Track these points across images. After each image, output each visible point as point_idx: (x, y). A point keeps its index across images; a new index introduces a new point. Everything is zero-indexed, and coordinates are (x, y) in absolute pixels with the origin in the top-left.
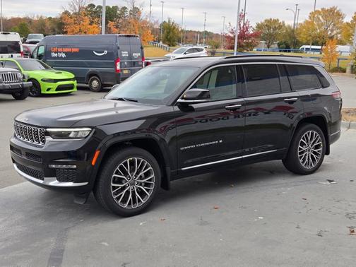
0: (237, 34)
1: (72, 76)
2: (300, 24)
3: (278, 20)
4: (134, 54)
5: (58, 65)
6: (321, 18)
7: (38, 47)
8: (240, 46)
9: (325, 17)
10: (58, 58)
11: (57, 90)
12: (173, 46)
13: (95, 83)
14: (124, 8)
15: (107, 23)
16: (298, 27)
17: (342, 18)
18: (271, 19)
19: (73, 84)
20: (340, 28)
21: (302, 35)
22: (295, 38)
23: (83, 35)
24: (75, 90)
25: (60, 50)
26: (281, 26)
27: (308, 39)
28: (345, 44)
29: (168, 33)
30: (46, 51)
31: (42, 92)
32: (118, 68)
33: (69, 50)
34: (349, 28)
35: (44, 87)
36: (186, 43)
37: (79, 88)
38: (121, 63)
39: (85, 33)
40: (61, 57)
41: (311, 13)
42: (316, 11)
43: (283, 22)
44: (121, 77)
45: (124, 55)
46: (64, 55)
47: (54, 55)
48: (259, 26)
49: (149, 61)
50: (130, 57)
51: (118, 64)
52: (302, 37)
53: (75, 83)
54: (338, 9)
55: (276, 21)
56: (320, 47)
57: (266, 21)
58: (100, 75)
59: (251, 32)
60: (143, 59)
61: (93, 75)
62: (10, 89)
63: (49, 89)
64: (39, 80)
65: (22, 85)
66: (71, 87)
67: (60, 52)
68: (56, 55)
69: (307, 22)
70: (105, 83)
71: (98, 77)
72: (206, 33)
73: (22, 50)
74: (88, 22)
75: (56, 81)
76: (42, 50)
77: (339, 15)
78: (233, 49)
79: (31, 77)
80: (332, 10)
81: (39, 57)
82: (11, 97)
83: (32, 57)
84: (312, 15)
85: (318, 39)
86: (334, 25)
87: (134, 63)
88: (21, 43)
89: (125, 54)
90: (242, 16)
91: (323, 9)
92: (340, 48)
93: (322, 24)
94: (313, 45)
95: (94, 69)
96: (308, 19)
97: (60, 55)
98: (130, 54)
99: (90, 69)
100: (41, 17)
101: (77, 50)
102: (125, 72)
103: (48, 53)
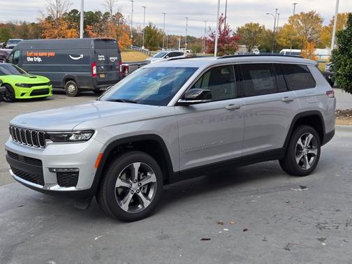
0: (217, 36)
1: (47, 80)
2: (280, 28)
3: (258, 24)
5: (34, 69)
6: (300, 22)
7: (13, 53)
8: (220, 50)
9: (304, 21)
10: (34, 62)
11: (31, 95)
12: (155, 50)
13: (72, 88)
15: (85, 27)
16: (279, 30)
17: (321, 22)
18: (251, 24)
19: (48, 89)
20: (319, 32)
21: (282, 39)
22: (275, 42)
23: (61, 39)
24: (50, 94)
25: (36, 54)
26: (261, 30)
27: (288, 42)
28: (323, 48)
29: (150, 37)
30: (21, 56)
31: (16, 97)
32: (95, 72)
33: (45, 54)
34: (327, 32)
35: (19, 92)
37: (54, 93)
38: (97, 67)
39: (63, 37)
40: (37, 62)
41: (291, 18)
42: (296, 16)
43: (264, 26)
45: (100, 59)
46: (39, 60)
47: (29, 59)
48: (239, 30)
49: (127, 65)
50: (107, 60)
51: (95, 68)
52: (282, 41)
53: (50, 87)
54: (316, 13)
55: (256, 25)
56: (299, 51)
57: (246, 25)
58: (77, 79)
59: (231, 36)
60: (120, 63)
61: (68, 79)
63: (23, 94)
64: (13, 85)
66: (46, 91)
67: (36, 57)
68: (32, 59)
69: (286, 26)
70: (81, 87)
71: (75, 81)
72: (188, 37)
74: (66, 26)
75: (30, 86)
76: (17, 55)
77: (318, 19)
78: (214, 53)
79: (4, 82)
80: (311, 14)
83: (7, 61)
85: (297, 43)
86: (313, 29)
87: (111, 67)
89: (102, 58)
90: (222, 20)
91: (302, 13)
92: (318, 51)
93: (301, 28)
94: (293, 48)
95: (70, 73)
96: (287, 23)
97: (35, 59)
98: (107, 58)
99: (66, 74)
100: (24, 23)
101: (53, 54)
102: (102, 76)
103: (23, 58)
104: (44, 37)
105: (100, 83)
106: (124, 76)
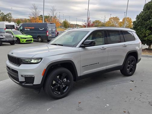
0: (87, 24)
1: (32, 37)
2: (106, 22)
3: (99, 21)
5: (27, 33)
7: (20, 27)
9: (114, 20)
11: (26, 41)
12: (67, 28)
13: (40, 39)
14: (52, 16)
18: (97, 20)
19: (32, 40)
20: (118, 23)
25: (28, 28)
29: (65, 24)
30: (23, 28)
31: (21, 42)
33: (31, 28)
35: (21, 40)
37: (34, 41)
38: (49, 32)
44: (49, 37)
46: (29, 30)
47: (26, 29)
49: (58, 32)
50: (52, 30)
51: (48, 33)
53: (32, 39)
54: (118, 17)
58: (41, 37)
60: (56, 31)
61: (39, 37)
62: (8, 41)
63: (23, 41)
64: (20, 38)
65: (13, 40)
66: (31, 40)
68: (26, 30)
69: (108, 21)
70: (43, 39)
73: (15, 28)
75: (25, 38)
76: (21, 28)
77: (118, 19)
79: (16, 37)
80: (116, 18)
81: (21, 30)
82: (9, 44)
83: (18, 30)
84: (110, 19)
87: (53, 32)
88: (15, 25)
89: (50, 29)
90: (88, 19)
93: (113, 22)
95: (39, 34)
96: (109, 20)
99: (38, 35)
100: (26, 19)
101: (33, 28)
102: (50, 36)
103: (23, 29)
104: (31, 22)
105: (49, 38)
106: (57, 36)
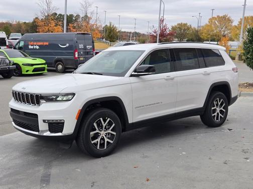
0: (158, 33)
1: (44, 62)
3: (187, 24)
4: (87, 47)
5: (34, 54)
6: (217, 23)
7: (19, 42)
9: (219, 22)
10: (33, 49)
11: (33, 71)
12: (113, 42)
13: (60, 67)
15: (68, 25)
16: (201, 28)
17: (232, 22)
18: (182, 23)
19: (44, 68)
20: (230, 29)
21: (203, 34)
22: (199, 36)
23: (50, 33)
24: (46, 71)
25: (35, 43)
26: (189, 28)
27: (208, 36)
28: (233, 41)
29: (110, 33)
31: (23, 73)
32: (76, 56)
33: (41, 43)
34: (236, 29)
35: (24, 69)
36: (122, 40)
39: (52, 32)
40: (36, 49)
41: (210, 19)
42: (213, 18)
44: (79, 62)
45: (80, 47)
46: (38, 47)
47: (30, 47)
48: (173, 28)
49: (98, 51)
51: (76, 53)
52: (203, 36)
53: (46, 66)
54: (228, 16)
55: (185, 25)
57: (178, 24)
58: (64, 61)
59: (168, 32)
60: (94, 50)
61: (58, 61)
63: (27, 71)
64: (21, 64)
65: (9, 68)
67: (35, 45)
68: (32, 47)
69: (207, 25)
70: (67, 67)
71: (62, 62)
72: (136, 33)
73: (7, 44)
74: (54, 24)
75: (32, 65)
76: (22, 44)
77: (229, 20)
79: (14, 62)
80: (224, 17)
81: (20, 48)
83: (15, 48)
85: (215, 37)
86: (226, 27)
87: (88, 52)
88: (6, 39)
90: (162, 21)
91: (218, 16)
92: (230, 43)
93: (218, 26)
94: (211, 41)
95: (59, 57)
96: (208, 23)
97: (35, 47)
98: (85, 47)
99: (57, 57)
101: (47, 44)
103: (26, 46)
104: (39, 32)
